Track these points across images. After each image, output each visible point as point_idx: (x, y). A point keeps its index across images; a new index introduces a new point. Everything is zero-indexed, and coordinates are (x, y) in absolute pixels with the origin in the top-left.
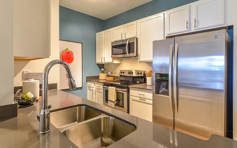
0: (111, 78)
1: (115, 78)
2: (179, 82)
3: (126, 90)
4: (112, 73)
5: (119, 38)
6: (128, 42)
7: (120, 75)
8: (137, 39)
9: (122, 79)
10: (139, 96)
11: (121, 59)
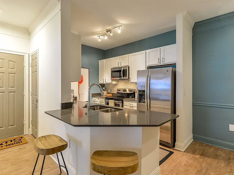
0: (110, 95)
1: (113, 94)
2: (151, 97)
3: (121, 102)
4: (111, 91)
5: (116, 66)
6: (122, 69)
7: (117, 92)
8: (129, 67)
9: (119, 95)
10: (129, 105)
11: (117, 81)
